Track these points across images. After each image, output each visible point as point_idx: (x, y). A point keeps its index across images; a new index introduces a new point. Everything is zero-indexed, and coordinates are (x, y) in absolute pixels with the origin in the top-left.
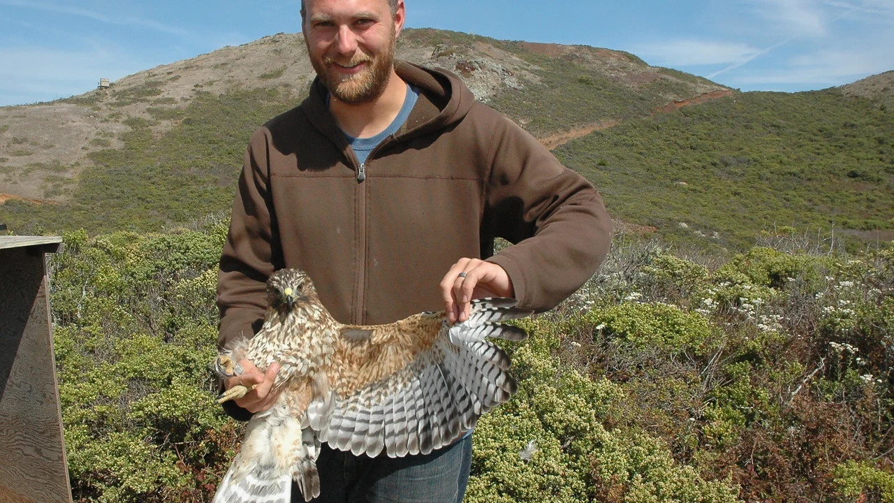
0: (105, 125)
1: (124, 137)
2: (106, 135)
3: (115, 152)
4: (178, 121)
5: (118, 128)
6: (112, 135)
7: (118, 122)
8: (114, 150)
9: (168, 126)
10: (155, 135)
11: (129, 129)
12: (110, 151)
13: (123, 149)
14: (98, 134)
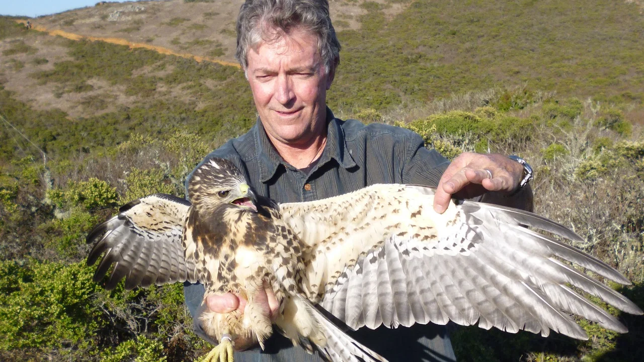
0: (345, 8)
1: (360, 19)
2: (346, 17)
3: (353, 32)
4: (407, 4)
5: (356, 10)
6: (351, 17)
7: (356, 5)
8: (353, 31)
9: (398, 8)
10: (387, 17)
11: (365, 12)
12: (349, 31)
13: (361, 29)
14: (339, 16)
